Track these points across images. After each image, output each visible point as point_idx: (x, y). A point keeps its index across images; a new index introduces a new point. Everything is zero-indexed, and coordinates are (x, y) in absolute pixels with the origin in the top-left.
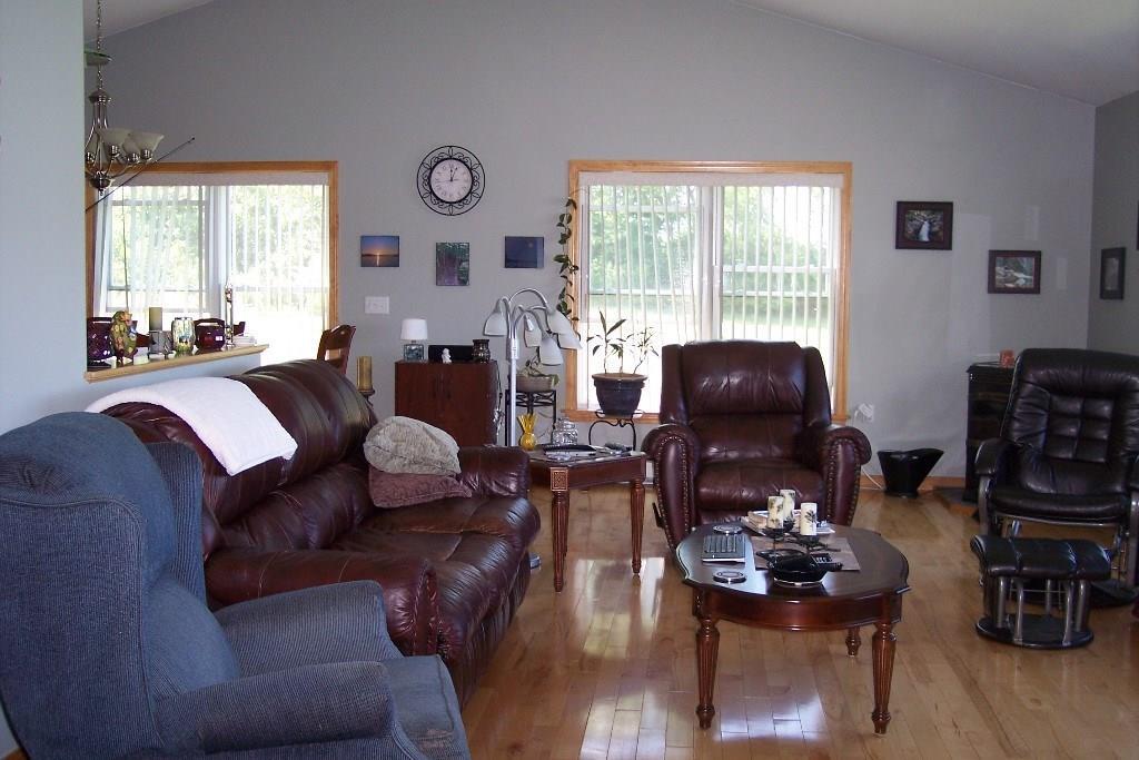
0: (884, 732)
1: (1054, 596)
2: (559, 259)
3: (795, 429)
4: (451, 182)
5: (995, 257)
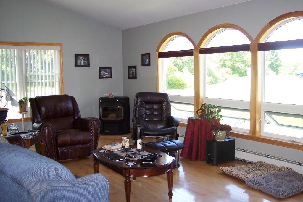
3: (72, 120)
5: (100, 69)
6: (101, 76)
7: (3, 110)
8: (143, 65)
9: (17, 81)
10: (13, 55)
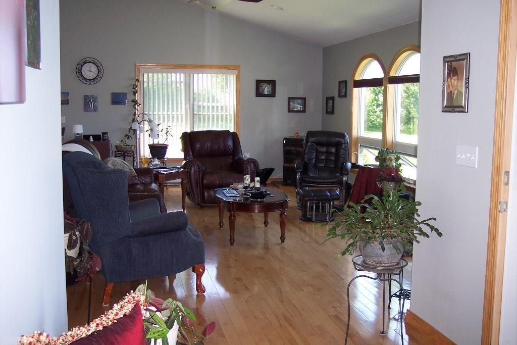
0: (284, 242)
1: (322, 207)
2: (133, 101)
3: (231, 161)
4: (89, 71)
5: (290, 99)
6: (291, 109)
7: (161, 145)
8: (340, 96)
9: (183, 112)
10: (178, 80)
